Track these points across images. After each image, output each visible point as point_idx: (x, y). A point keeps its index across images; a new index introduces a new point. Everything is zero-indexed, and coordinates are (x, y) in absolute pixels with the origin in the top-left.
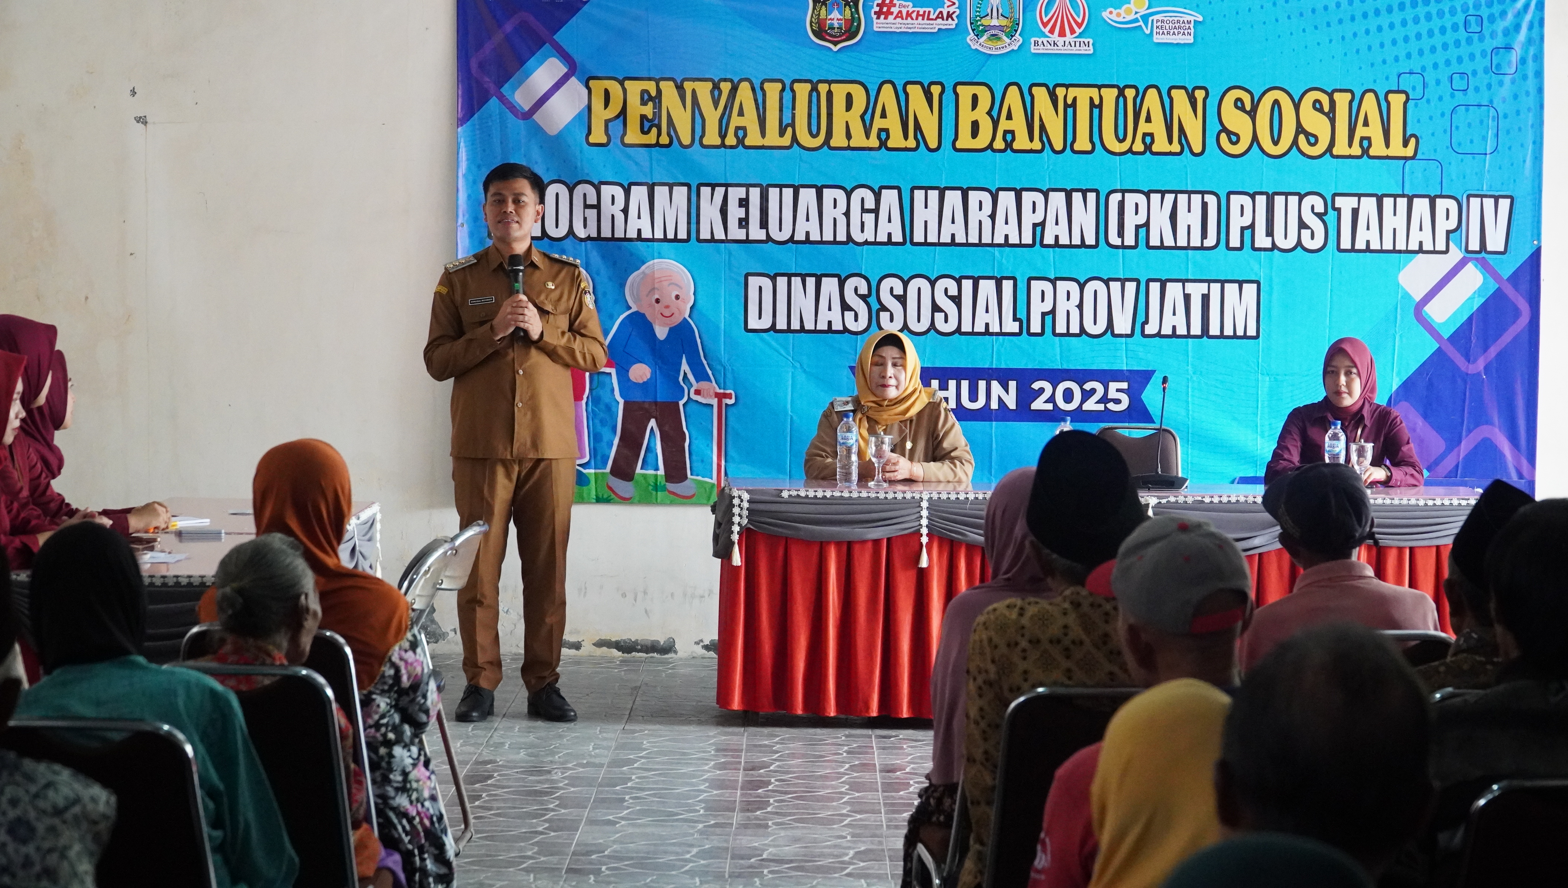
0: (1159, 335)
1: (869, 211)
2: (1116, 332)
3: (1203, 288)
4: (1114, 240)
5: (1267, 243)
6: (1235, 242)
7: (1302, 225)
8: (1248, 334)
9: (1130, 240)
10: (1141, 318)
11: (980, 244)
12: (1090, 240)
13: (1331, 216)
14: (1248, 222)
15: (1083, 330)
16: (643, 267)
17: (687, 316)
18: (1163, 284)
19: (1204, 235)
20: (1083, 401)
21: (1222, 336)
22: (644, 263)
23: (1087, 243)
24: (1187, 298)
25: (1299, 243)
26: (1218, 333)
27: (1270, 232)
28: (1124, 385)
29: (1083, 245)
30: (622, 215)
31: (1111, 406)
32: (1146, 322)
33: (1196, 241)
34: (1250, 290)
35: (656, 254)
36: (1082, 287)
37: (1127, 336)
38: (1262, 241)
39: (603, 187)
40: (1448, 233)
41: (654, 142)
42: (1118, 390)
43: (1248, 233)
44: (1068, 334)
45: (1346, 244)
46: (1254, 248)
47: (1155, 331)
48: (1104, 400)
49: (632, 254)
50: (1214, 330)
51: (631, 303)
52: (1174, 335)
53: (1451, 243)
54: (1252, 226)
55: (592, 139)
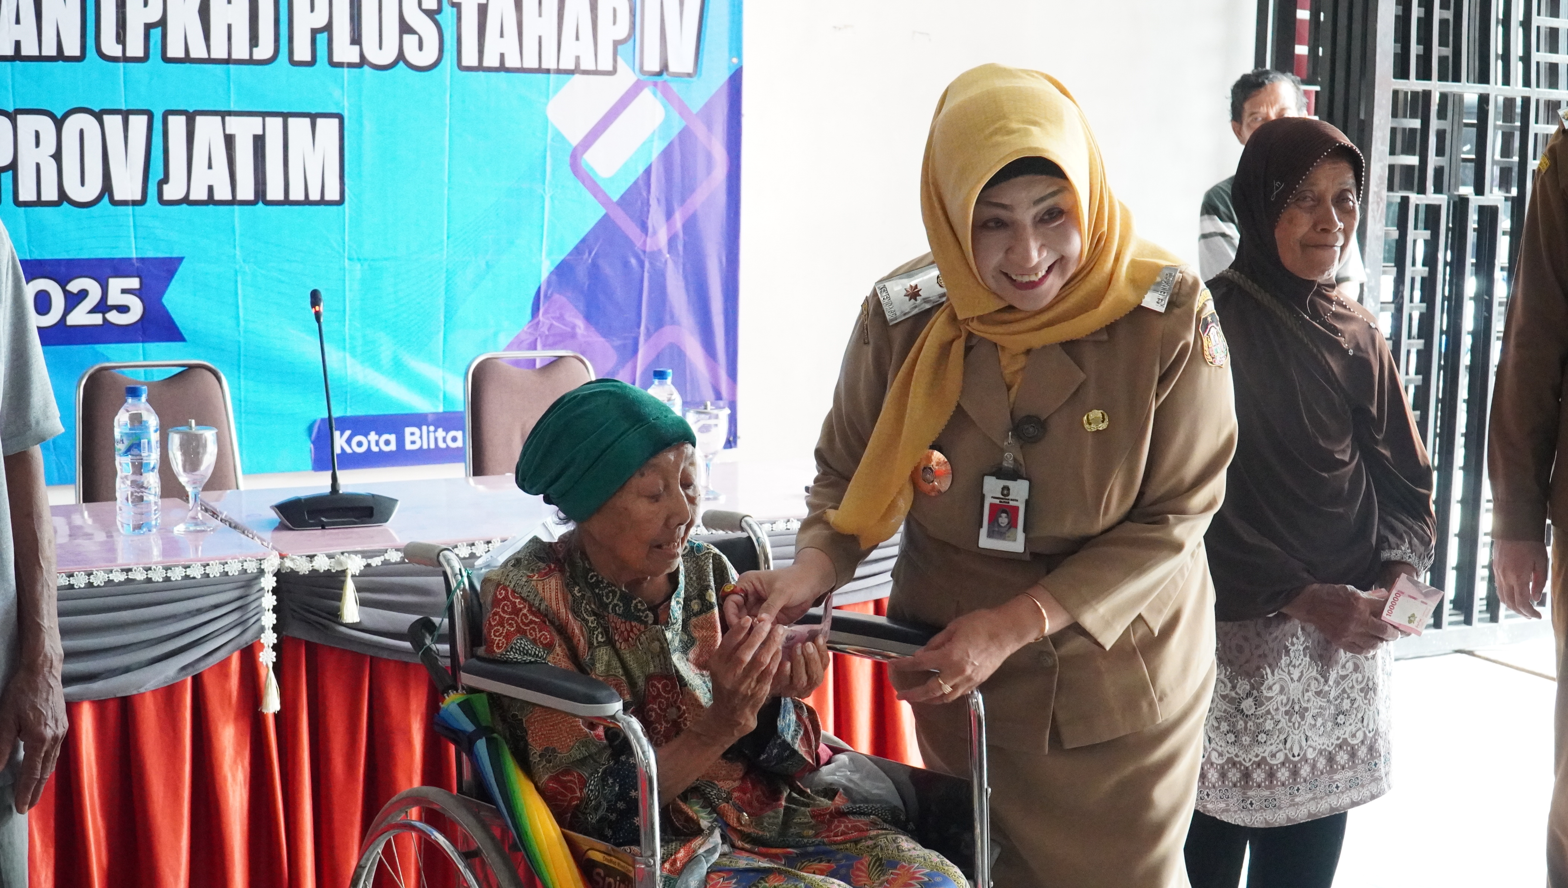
0: (186, 200)
2: (117, 197)
3: (254, 125)
4: (111, 47)
5: (351, 54)
6: (302, 52)
7: (405, 28)
8: (328, 197)
9: (135, 48)
10: (156, 173)
12: (72, 48)
13: (448, 16)
14: (322, 22)
15: (63, 197)
18: (191, 118)
19: (254, 40)
20: (68, 310)
21: (287, 201)
23: (67, 53)
24: (229, 140)
25: (401, 56)
26: (281, 197)
27: (356, 39)
28: (134, 283)
29: (60, 56)
31: (114, 317)
32: (165, 180)
33: (241, 51)
34: (328, 128)
36: (59, 124)
37: (135, 203)
38: (345, 52)
40: (616, 44)
42: (124, 291)
43: (322, 38)
44: (39, 203)
45: (470, 58)
46: (333, 64)
47: (180, 195)
48: (102, 307)
50: (274, 192)
52: (211, 200)
53: (619, 59)
54: (328, 28)
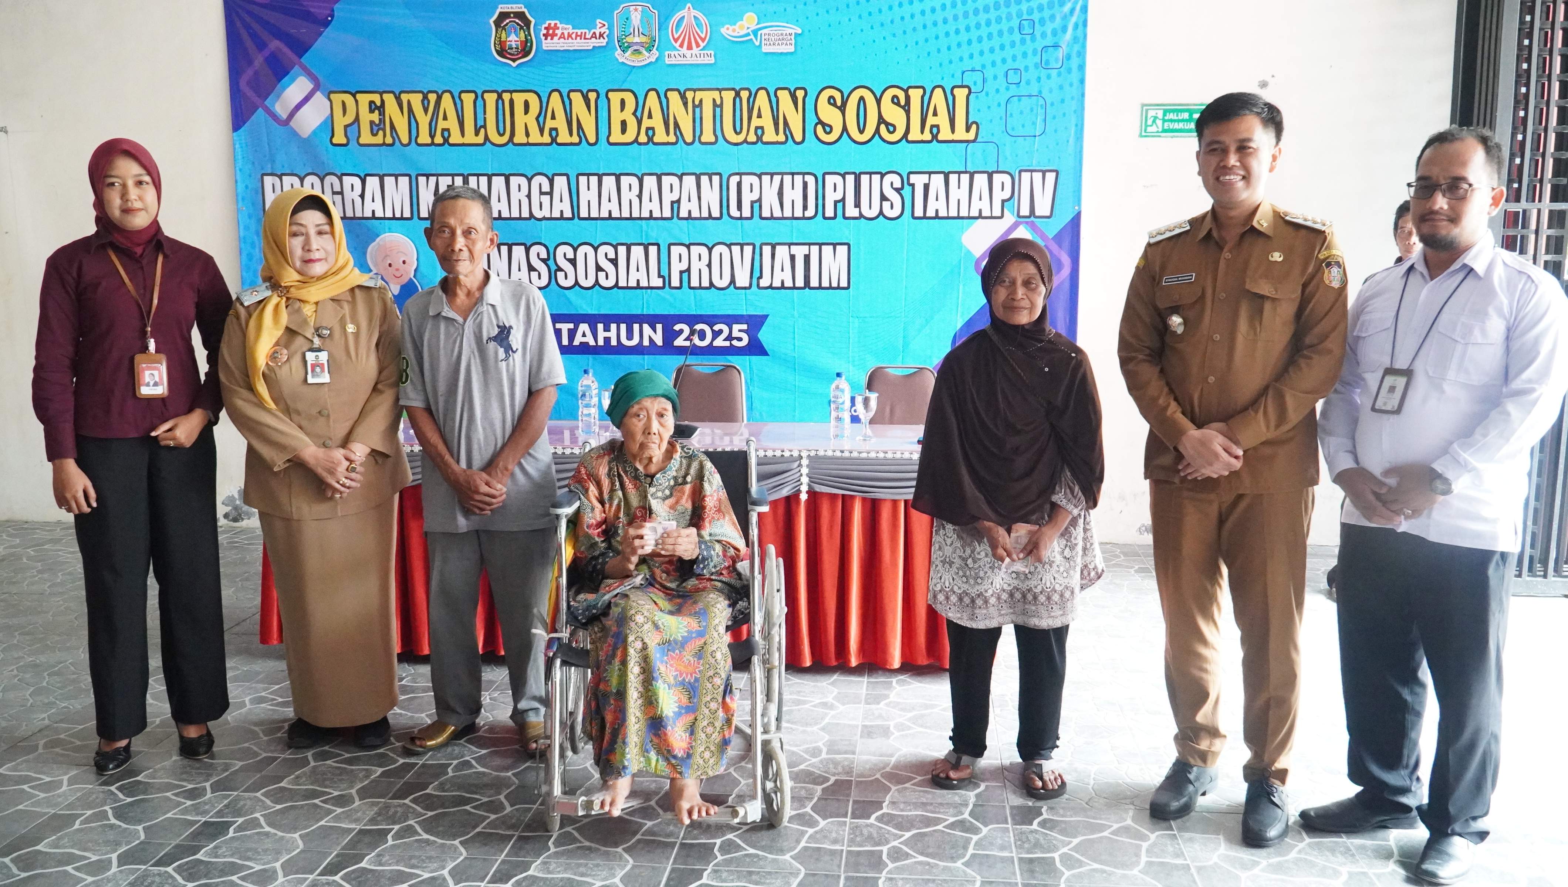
0: (771, 287)
1: (546, 193)
2: (737, 285)
3: (805, 250)
4: (735, 212)
5: (855, 213)
6: (830, 213)
7: (883, 198)
8: (841, 285)
9: (746, 213)
10: (757, 274)
11: (631, 218)
12: (716, 213)
13: (907, 190)
14: (840, 197)
15: (712, 285)
16: (378, 240)
17: (412, 276)
18: (773, 247)
19: (805, 208)
20: (713, 339)
21: (820, 287)
22: (378, 236)
23: (713, 216)
24: (793, 258)
25: (881, 213)
26: (817, 285)
27: (857, 205)
28: (745, 327)
29: (710, 217)
30: (360, 199)
31: (735, 343)
32: (761, 277)
33: (798, 213)
34: (842, 250)
35: (387, 230)
36: (710, 250)
37: (745, 288)
38: (851, 211)
39: (344, 178)
40: (1003, 201)
41: (381, 142)
42: (740, 331)
43: (840, 205)
44: (700, 288)
45: (919, 212)
46: (845, 218)
47: (768, 284)
48: (729, 338)
49: (369, 230)
50: (814, 282)
51: (372, 267)
52: (783, 287)
53: (1005, 210)
54: (843, 200)
55: (335, 141)
